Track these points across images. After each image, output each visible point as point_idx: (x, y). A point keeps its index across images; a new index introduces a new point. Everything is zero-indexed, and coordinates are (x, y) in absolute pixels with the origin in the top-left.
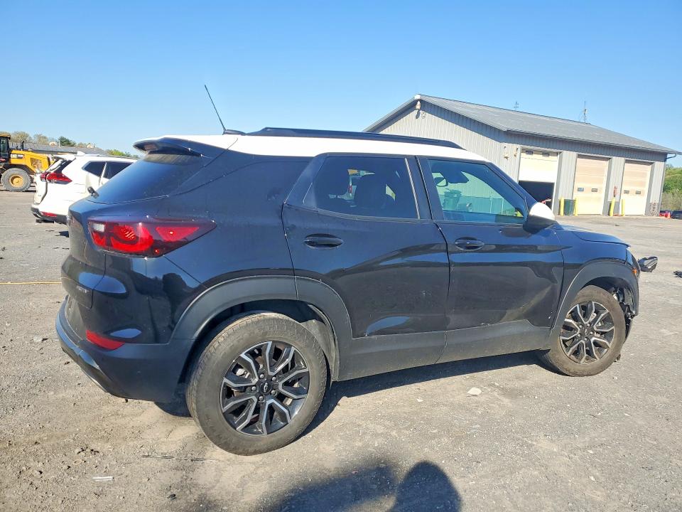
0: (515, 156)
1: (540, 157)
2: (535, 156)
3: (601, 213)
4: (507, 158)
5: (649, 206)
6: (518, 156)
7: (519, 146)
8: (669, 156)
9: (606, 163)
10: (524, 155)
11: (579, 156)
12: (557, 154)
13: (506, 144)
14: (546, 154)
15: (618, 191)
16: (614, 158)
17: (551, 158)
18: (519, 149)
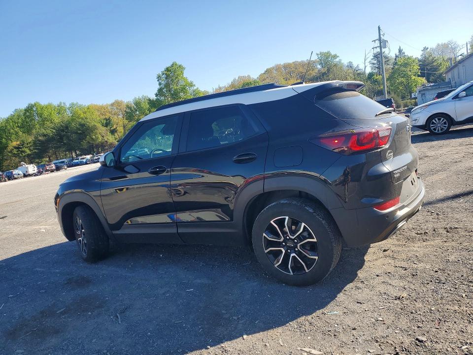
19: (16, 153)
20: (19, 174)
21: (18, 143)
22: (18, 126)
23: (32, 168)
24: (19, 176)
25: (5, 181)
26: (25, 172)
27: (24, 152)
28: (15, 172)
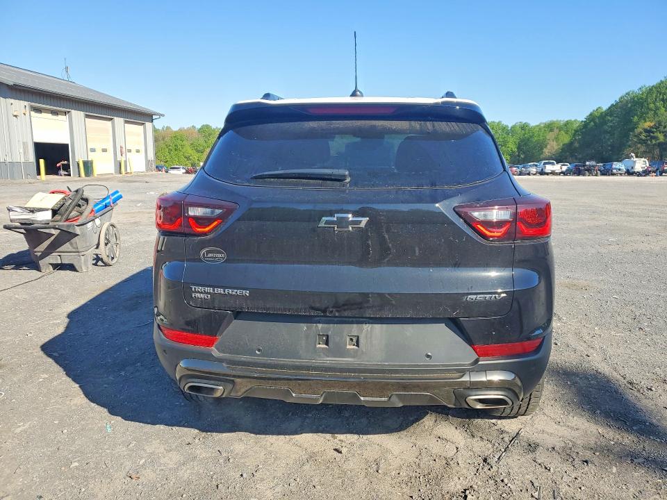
0: (25, 114)
1: (50, 116)
2: (44, 115)
3: (113, 172)
4: (16, 116)
5: (148, 162)
6: (27, 114)
7: (26, 103)
8: (154, 117)
9: (109, 123)
10: (33, 113)
11: (87, 116)
12: (65, 113)
13: (12, 101)
14: (55, 113)
15: (124, 150)
16: (115, 118)
17: (60, 117)
18: (27, 108)
19: (644, 138)
20: (619, 170)
21: (652, 124)
22: (663, 100)
23: (640, 164)
24: (620, 172)
25: (596, 175)
26: (630, 169)
27: (656, 138)
28: (616, 165)
